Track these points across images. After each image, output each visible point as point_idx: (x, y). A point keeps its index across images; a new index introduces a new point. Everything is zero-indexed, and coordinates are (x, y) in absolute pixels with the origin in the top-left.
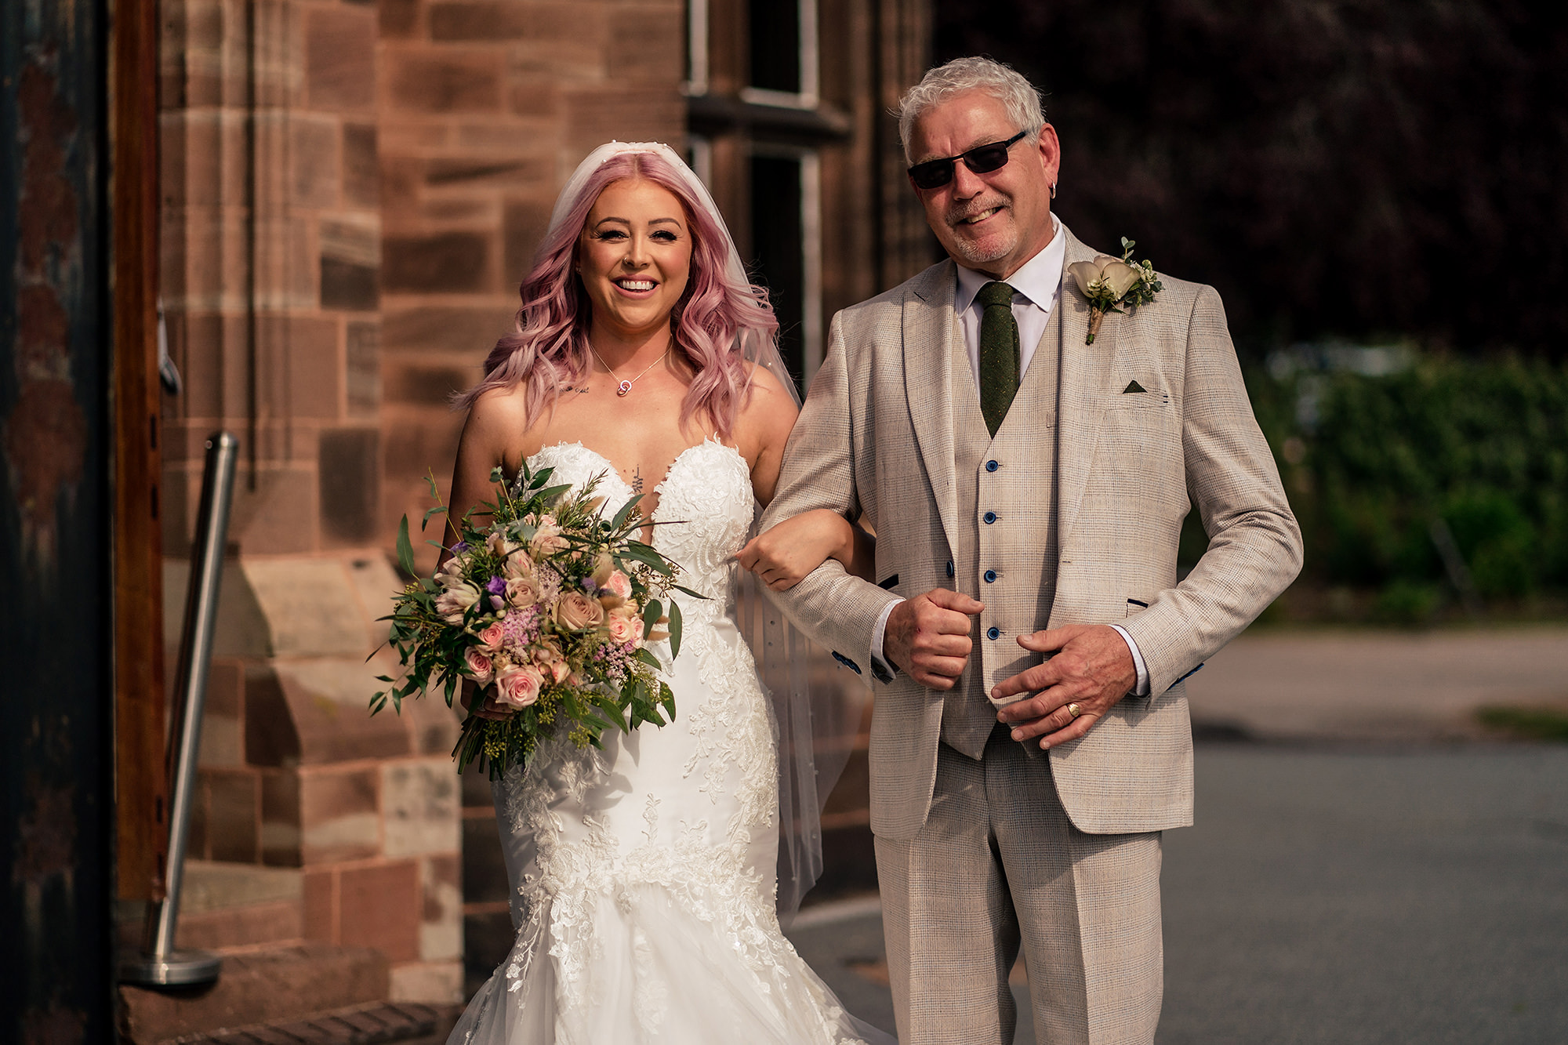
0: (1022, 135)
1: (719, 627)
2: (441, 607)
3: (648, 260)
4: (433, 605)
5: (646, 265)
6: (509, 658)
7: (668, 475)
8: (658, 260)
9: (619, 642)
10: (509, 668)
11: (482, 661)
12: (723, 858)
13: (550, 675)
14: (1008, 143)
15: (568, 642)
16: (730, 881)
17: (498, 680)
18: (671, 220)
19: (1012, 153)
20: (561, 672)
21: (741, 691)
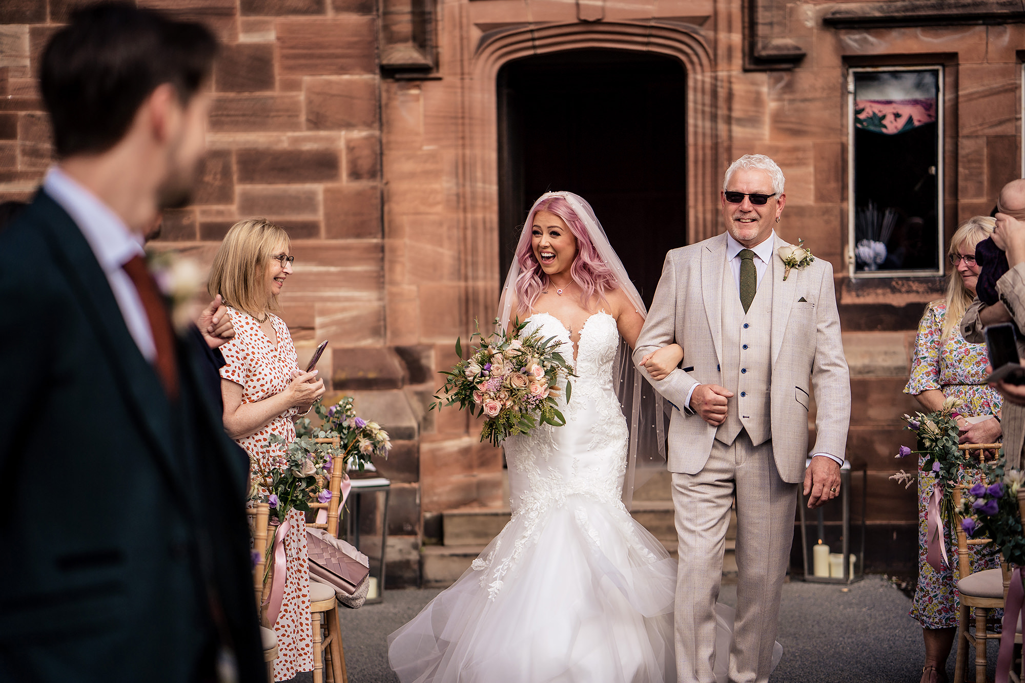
0: (774, 194)
1: (605, 390)
2: (467, 373)
3: (548, 244)
4: (464, 372)
5: (546, 247)
6: (488, 396)
7: (584, 326)
8: (553, 245)
9: (534, 394)
10: (488, 400)
11: (479, 396)
12: (608, 482)
13: (504, 405)
14: (769, 196)
15: (512, 392)
16: (612, 492)
17: (484, 405)
18: (557, 227)
19: (769, 201)
20: (509, 404)
21: (613, 416)
